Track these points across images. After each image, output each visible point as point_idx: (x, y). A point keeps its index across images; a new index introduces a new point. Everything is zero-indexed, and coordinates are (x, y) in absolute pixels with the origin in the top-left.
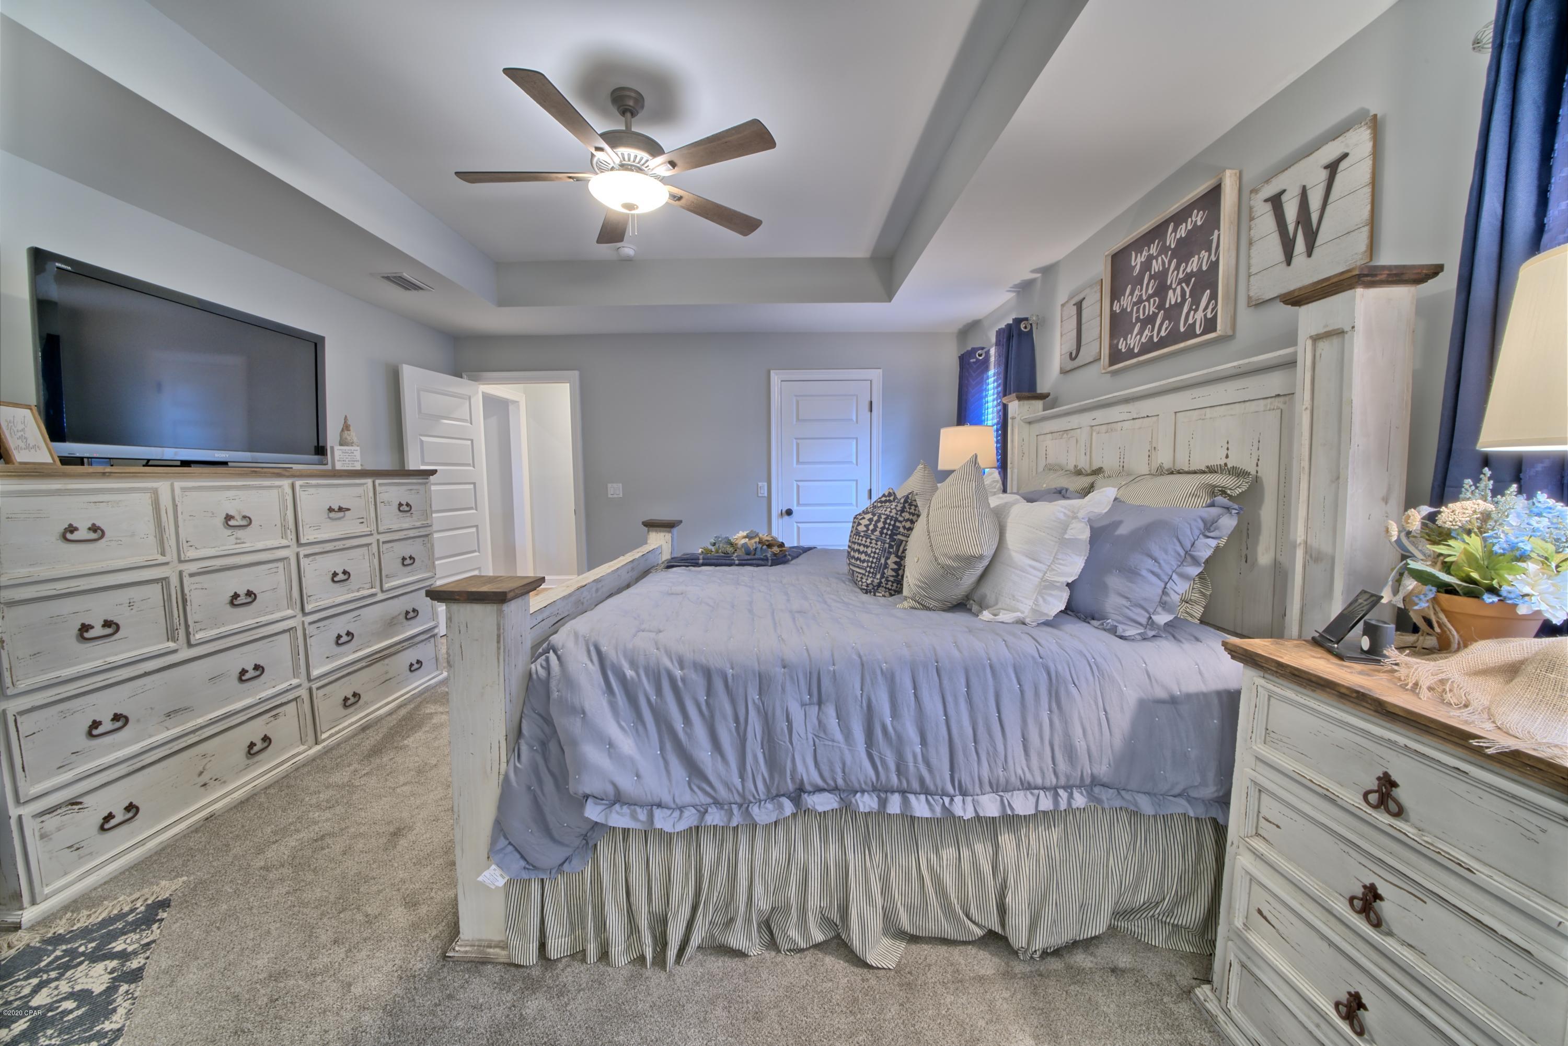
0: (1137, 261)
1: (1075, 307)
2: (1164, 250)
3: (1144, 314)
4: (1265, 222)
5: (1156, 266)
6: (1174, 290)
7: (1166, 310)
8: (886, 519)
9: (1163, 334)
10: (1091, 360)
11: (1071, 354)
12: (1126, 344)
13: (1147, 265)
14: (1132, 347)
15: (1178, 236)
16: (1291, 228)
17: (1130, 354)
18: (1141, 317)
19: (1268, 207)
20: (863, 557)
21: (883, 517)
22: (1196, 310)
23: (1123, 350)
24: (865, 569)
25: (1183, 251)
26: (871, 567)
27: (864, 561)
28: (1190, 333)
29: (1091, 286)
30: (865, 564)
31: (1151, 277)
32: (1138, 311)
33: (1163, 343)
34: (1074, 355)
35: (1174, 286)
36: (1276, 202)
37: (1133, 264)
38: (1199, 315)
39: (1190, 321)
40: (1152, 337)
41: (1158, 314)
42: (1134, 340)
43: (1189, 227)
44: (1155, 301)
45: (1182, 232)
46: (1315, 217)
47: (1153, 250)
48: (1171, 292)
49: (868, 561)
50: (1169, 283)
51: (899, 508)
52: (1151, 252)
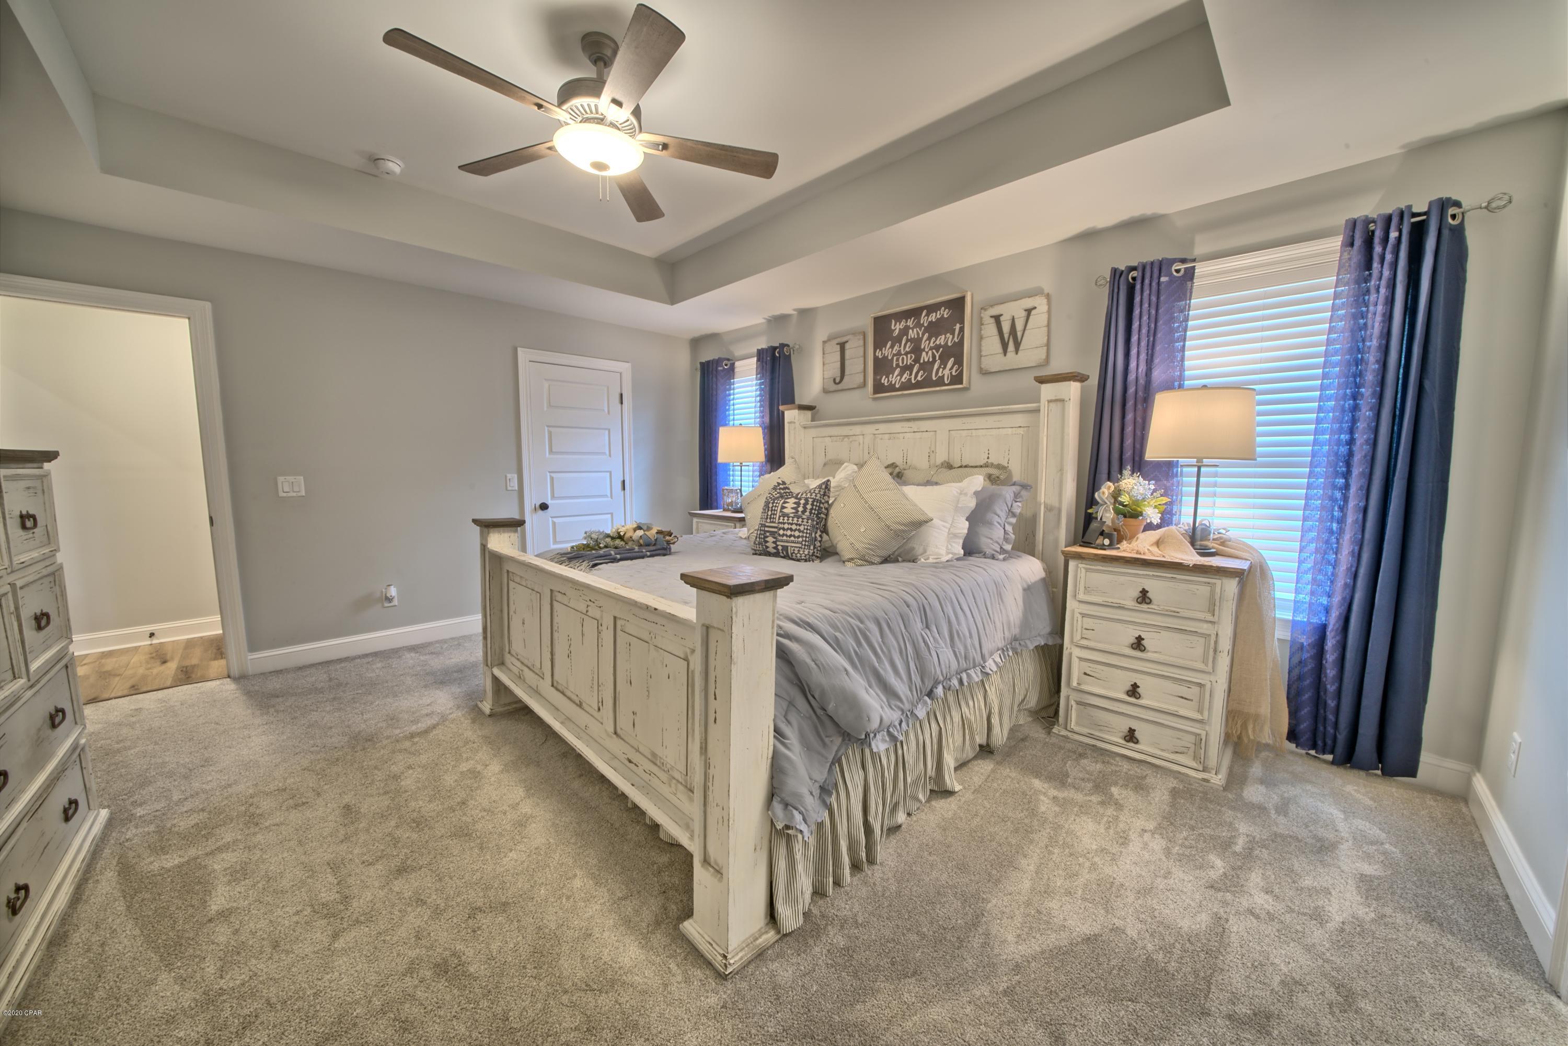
0: (897, 327)
1: (839, 346)
2: (918, 325)
3: (903, 363)
4: (990, 329)
5: (912, 334)
6: (927, 353)
7: (920, 364)
8: (813, 502)
9: (919, 378)
10: (855, 386)
11: (834, 380)
12: (888, 381)
13: (905, 331)
14: (893, 383)
15: (930, 320)
16: (1006, 336)
17: (892, 388)
18: (901, 364)
19: (993, 320)
20: (797, 533)
21: (810, 500)
22: (944, 368)
23: (886, 384)
24: (801, 543)
25: (934, 329)
26: (806, 541)
27: (798, 537)
28: (940, 382)
29: (854, 334)
30: (800, 539)
31: (907, 340)
32: (897, 360)
33: (918, 385)
34: (838, 380)
35: (926, 350)
36: (997, 319)
37: (893, 328)
38: (947, 372)
39: (940, 374)
40: (910, 379)
41: (914, 365)
42: (895, 378)
43: (938, 316)
44: (911, 357)
45: (933, 317)
46: (1019, 334)
47: (910, 323)
48: (924, 354)
49: (802, 537)
50: (922, 347)
51: (822, 493)
52: (908, 324)
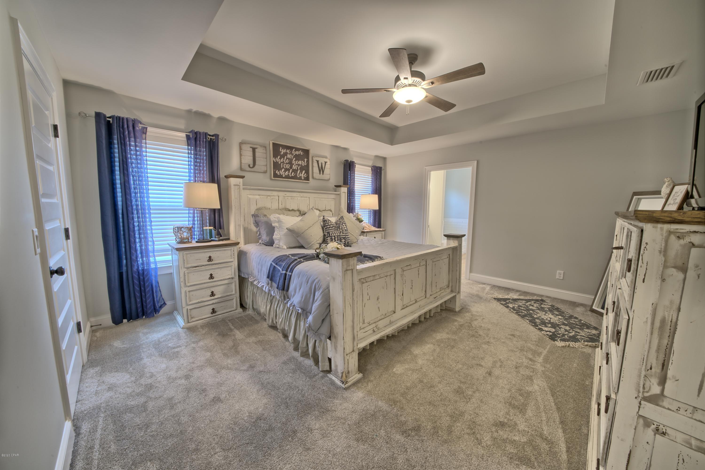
0: (283, 151)
1: (251, 149)
2: (291, 153)
3: (285, 167)
4: (315, 164)
5: (289, 156)
6: (295, 166)
7: (293, 169)
9: (292, 175)
10: (262, 171)
11: (249, 165)
12: (279, 173)
13: (286, 154)
14: (282, 174)
15: (296, 153)
16: (320, 168)
17: (281, 176)
18: (284, 167)
19: (316, 162)
22: (302, 173)
23: (278, 174)
25: (298, 158)
28: (300, 178)
29: (261, 146)
31: (287, 158)
32: (283, 165)
33: (292, 178)
34: (251, 166)
35: (295, 165)
36: (318, 161)
37: (280, 150)
38: (302, 175)
39: (300, 175)
40: (289, 175)
41: (290, 169)
42: (282, 172)
43: (299, 153)
44: (289, 166)
45: (297, 153)
46: (323, 169)
47: (288, 151)
48: (294, 166)
50: (293, 163)
52: (287, 151)
